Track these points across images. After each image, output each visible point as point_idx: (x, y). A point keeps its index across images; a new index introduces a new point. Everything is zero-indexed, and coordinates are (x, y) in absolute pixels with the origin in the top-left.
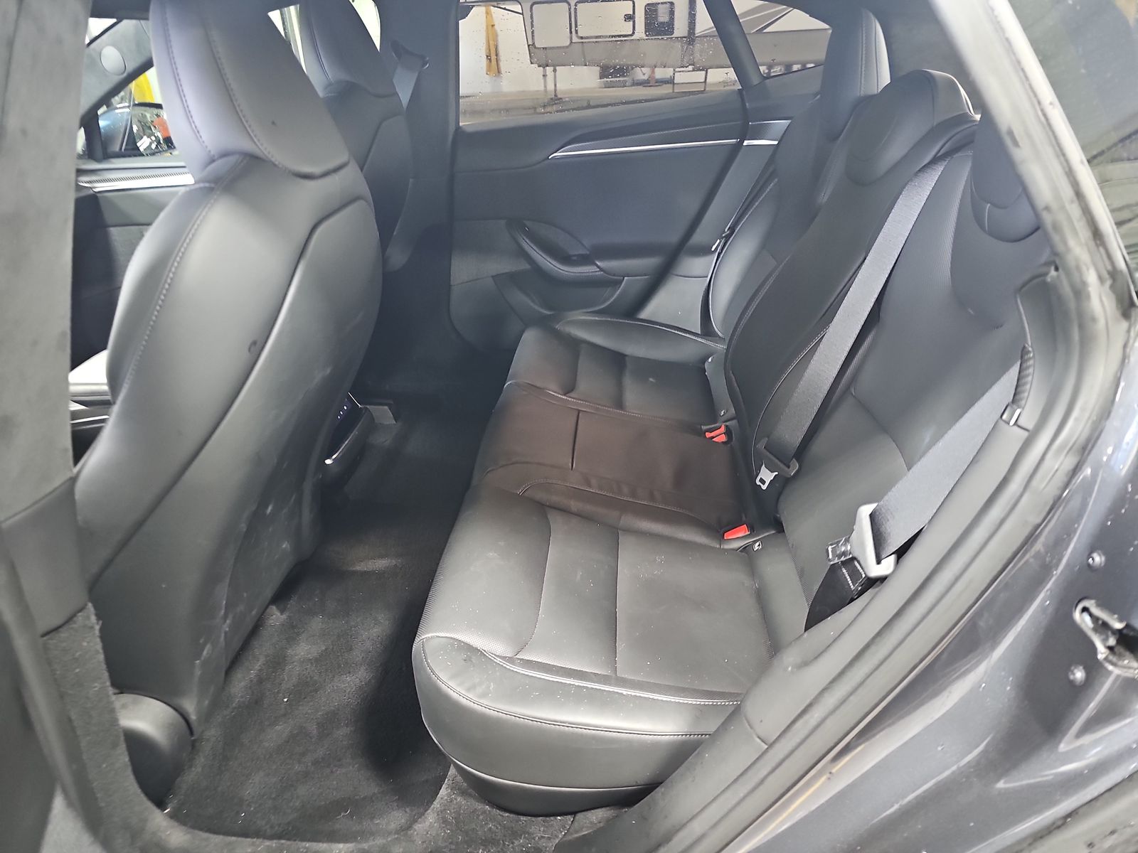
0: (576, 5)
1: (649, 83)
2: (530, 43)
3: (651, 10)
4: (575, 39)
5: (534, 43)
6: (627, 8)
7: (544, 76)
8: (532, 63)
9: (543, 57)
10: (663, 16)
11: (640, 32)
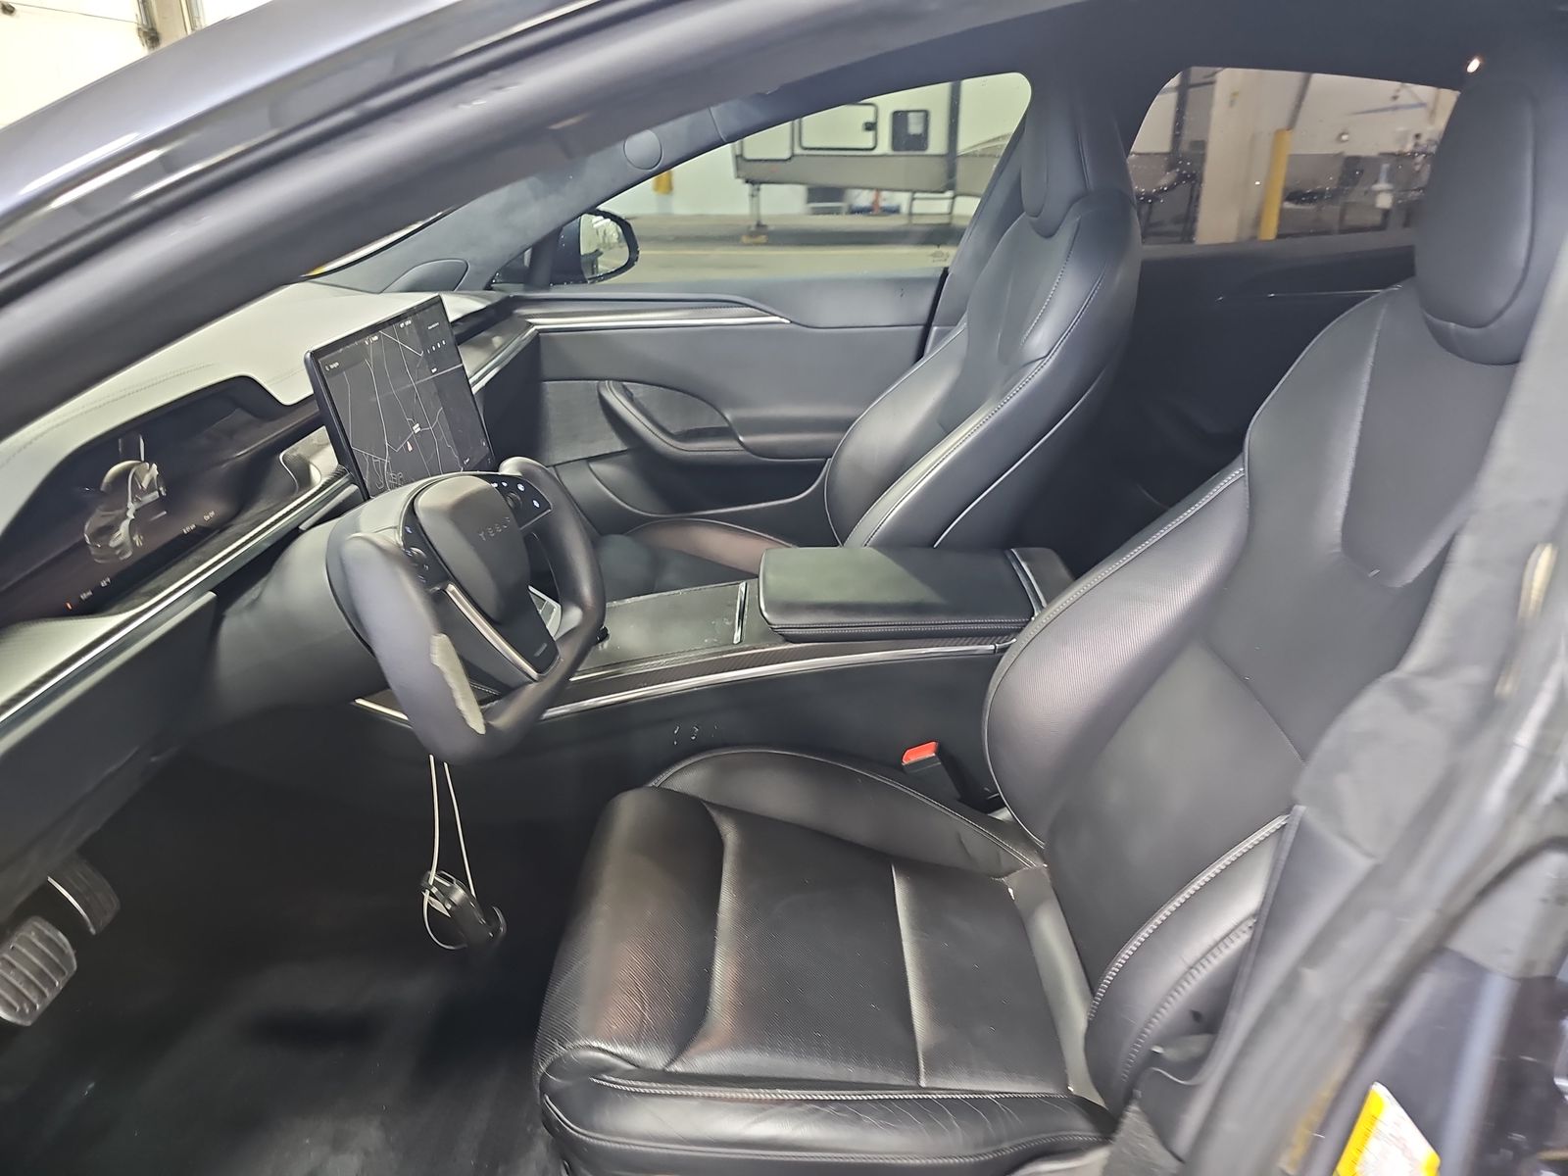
1: (872, 211)
3: (899, 119)
4: (797, 150)
5: (742, 154)
6: (867, 114)
7: (752, 195)
8: (738, 178)
9: (754, 172)
10: (915, 128)
11: (884, 146)
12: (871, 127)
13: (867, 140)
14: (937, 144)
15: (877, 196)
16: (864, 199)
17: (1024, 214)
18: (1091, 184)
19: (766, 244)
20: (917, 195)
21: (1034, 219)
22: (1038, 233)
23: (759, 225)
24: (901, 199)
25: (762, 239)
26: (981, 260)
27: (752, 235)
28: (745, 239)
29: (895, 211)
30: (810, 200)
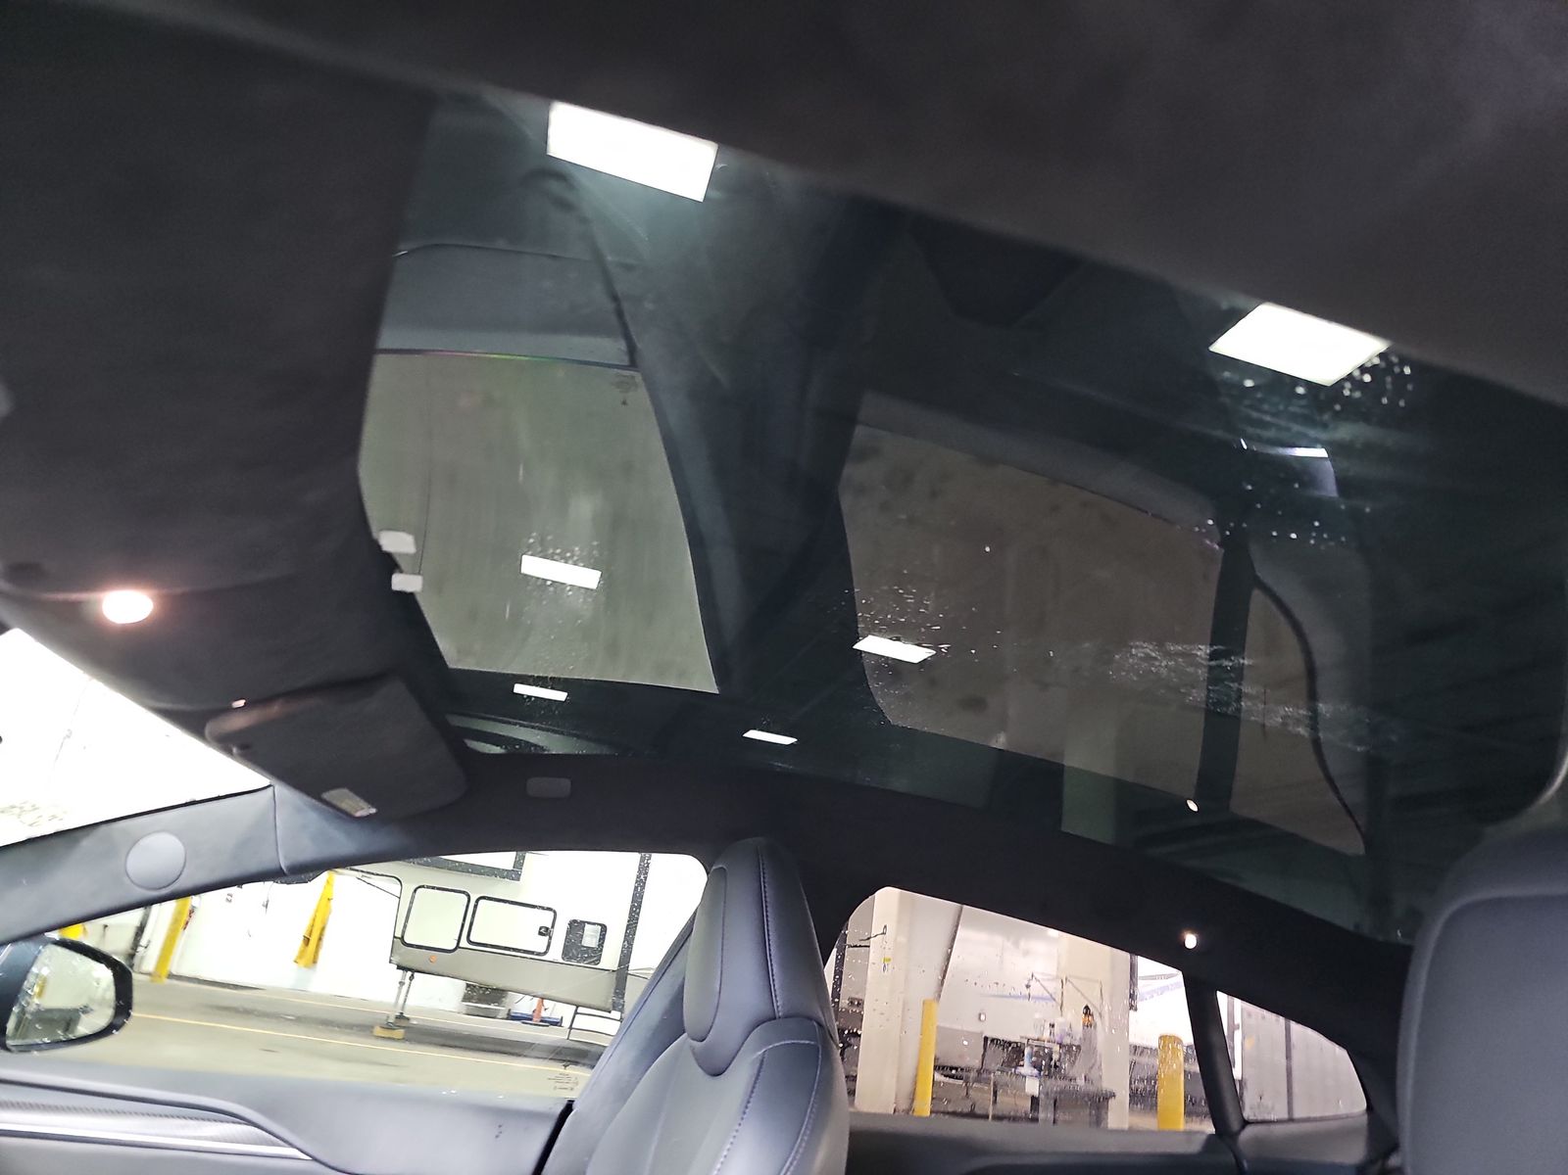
0: (477, 901)
1: (531, 1020)
2: (399, 935)
3: (576, 927)
4: (464, 943)
5: (403, 937)
6: (546, 919)
7: (402, 983)
8: (390, 962)
9: (410, 958)
10: (590, 939)
11: (556, 953)
12: (545, 932)
13: (539, 943)
14: (610, 959)
15: (541, 1004)
16: (525, 1005)
17: (685, 1035)
18: (779, 1002)
19: (404, 1040)
20: (580, 1010)
21: (695, 1043)
22: (700, 1066)
23: (401, 1017)
24: (564, 1012)
25: (399, 1033)
26: (622, 1093)
27: (389, 1027)
28: (378, 1031)
29: (557, 1023)
30: (466, 998)
